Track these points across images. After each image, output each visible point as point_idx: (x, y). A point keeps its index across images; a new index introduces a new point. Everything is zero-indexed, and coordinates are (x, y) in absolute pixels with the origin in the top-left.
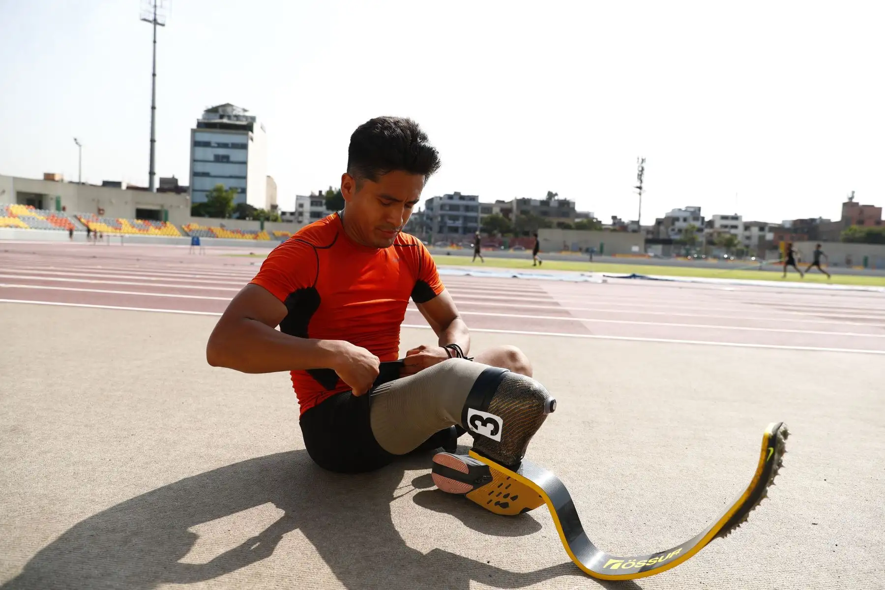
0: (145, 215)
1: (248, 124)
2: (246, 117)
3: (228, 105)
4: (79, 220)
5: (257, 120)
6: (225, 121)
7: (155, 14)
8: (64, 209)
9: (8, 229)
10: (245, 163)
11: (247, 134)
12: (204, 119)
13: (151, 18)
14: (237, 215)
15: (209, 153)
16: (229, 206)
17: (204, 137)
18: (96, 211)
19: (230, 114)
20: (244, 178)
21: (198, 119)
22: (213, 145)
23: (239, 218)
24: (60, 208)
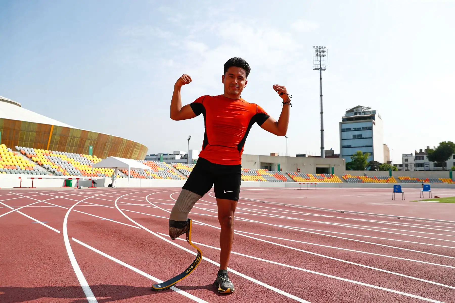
0: (320, 171)
1: (371, 115)
2: (370, 112)
3: (359, 107)
4: (289, 175)
5: (377, 112)
6: (358, 115)
7: (320, 65)
8: (281, 170)
9: (257, 181)
10: (371, 138)
11: (372, 121)
12: (346, 116)
13: (319, 68)
14: (370, 168)
15: (350, 135)
16: (365, 163)
17: (347, 126)
18: (296, 169)
19: (361, 111)
20: (372, 146)
21: (343, 117)
22: (352, 129)
23: (370, 170)
24: (280, 170)
